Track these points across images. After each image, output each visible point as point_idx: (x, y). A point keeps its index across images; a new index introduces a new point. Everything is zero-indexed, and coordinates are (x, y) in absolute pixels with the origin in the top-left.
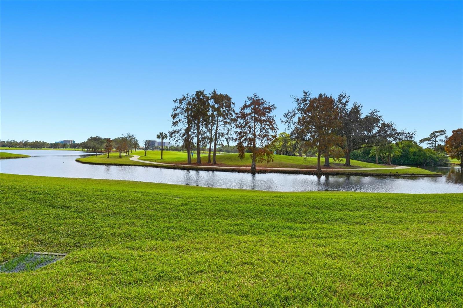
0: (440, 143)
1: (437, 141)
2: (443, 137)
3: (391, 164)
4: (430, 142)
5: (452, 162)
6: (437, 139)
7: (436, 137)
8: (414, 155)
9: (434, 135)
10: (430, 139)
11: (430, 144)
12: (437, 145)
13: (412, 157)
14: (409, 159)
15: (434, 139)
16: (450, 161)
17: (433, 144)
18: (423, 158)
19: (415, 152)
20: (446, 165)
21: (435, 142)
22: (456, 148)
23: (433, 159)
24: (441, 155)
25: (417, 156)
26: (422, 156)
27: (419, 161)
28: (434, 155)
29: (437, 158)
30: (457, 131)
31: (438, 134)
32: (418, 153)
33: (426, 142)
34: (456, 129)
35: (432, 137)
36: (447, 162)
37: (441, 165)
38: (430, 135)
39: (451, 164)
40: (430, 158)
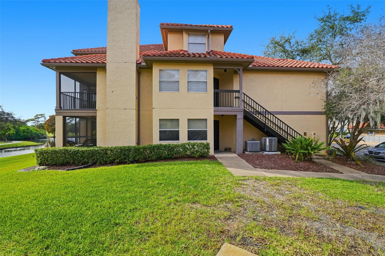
0: (41, 122)
1: (39, 122)
2: (43, 119)
3: (6, 140)
4: (34, 122)
5: (48, 136)
6: (39, 120)
7: (39, 118)
8: (24, 133)
9: (37, 117)
10: (34, 119)
11: (34, 123)
12: (39, 124)
13: (22, 134)
14: (20, 135)
15: (37, 120)
16: (48, 135)
17: (36, 123)
18: (30, 134)
19: (24, 130)
20: (45, 138)
21: (38, 122)
22: (51, 127)
23: (37, 134)
24: (42, 131)
25: (26, 133)
26: (30, 133)
27: (28, 136)
28: (38, 131)
29: (40, 133)
30: (52, 116)
31: (40, 116)
32: (27, 131)
33: (31, 122)
34: (51, 115)
35: (36, 118)
36: (46, 136)
37: (42, 138)
38: (35, 117)
39: (48, 137)
40: (35, 134)
